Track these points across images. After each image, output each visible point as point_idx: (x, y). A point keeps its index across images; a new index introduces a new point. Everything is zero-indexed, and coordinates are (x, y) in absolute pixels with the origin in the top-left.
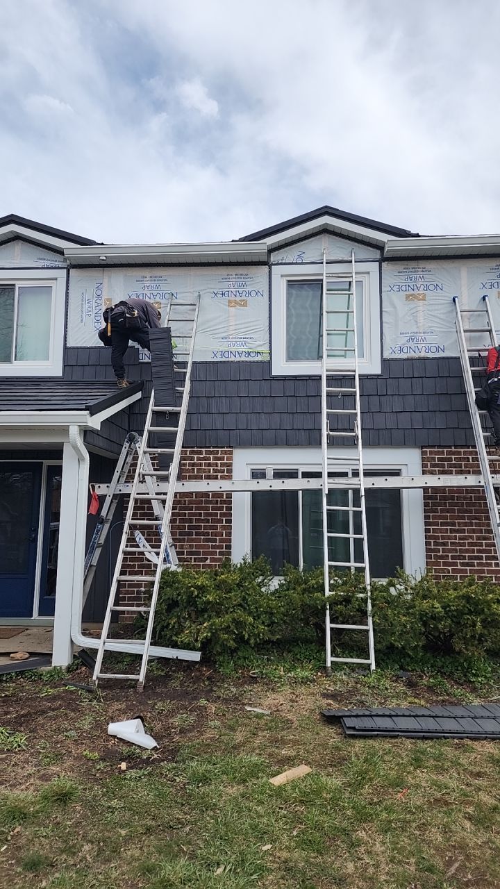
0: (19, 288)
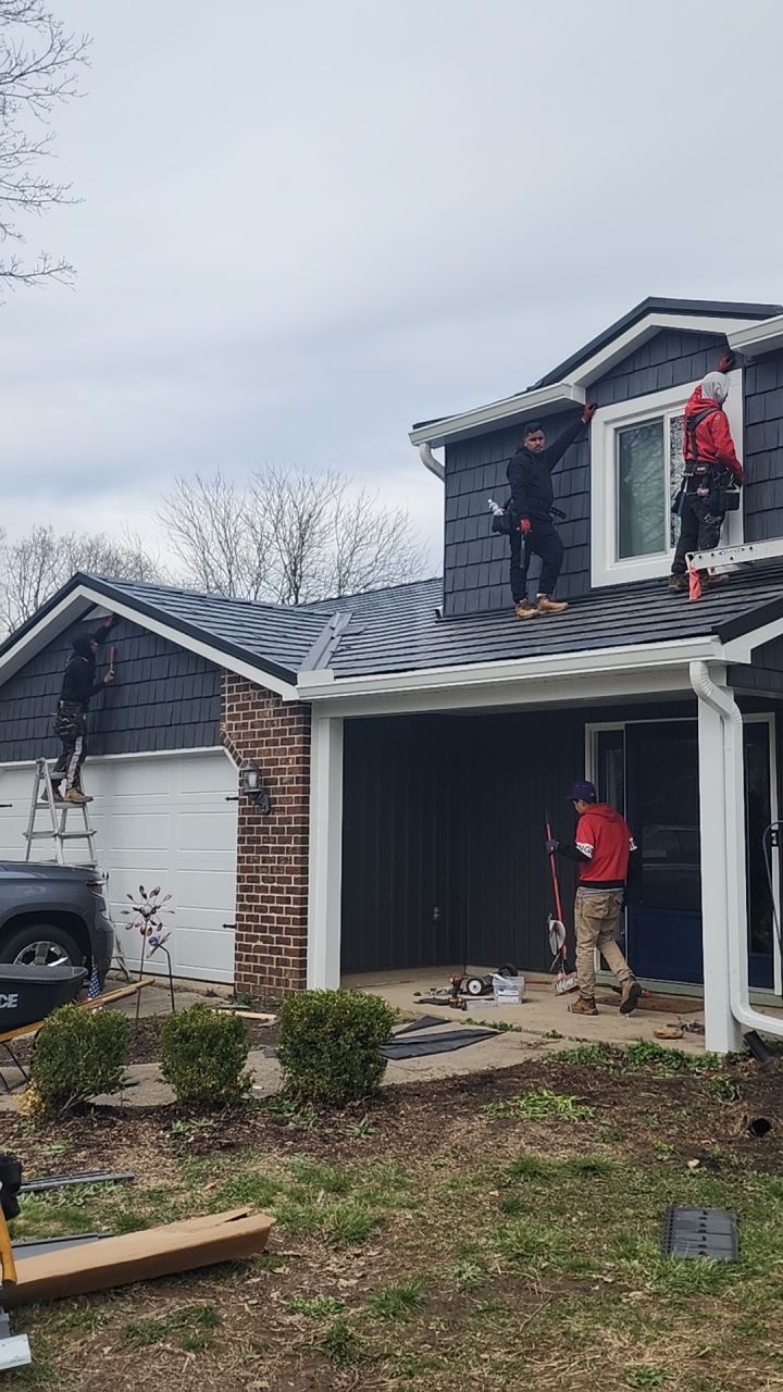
0: (673, 421)
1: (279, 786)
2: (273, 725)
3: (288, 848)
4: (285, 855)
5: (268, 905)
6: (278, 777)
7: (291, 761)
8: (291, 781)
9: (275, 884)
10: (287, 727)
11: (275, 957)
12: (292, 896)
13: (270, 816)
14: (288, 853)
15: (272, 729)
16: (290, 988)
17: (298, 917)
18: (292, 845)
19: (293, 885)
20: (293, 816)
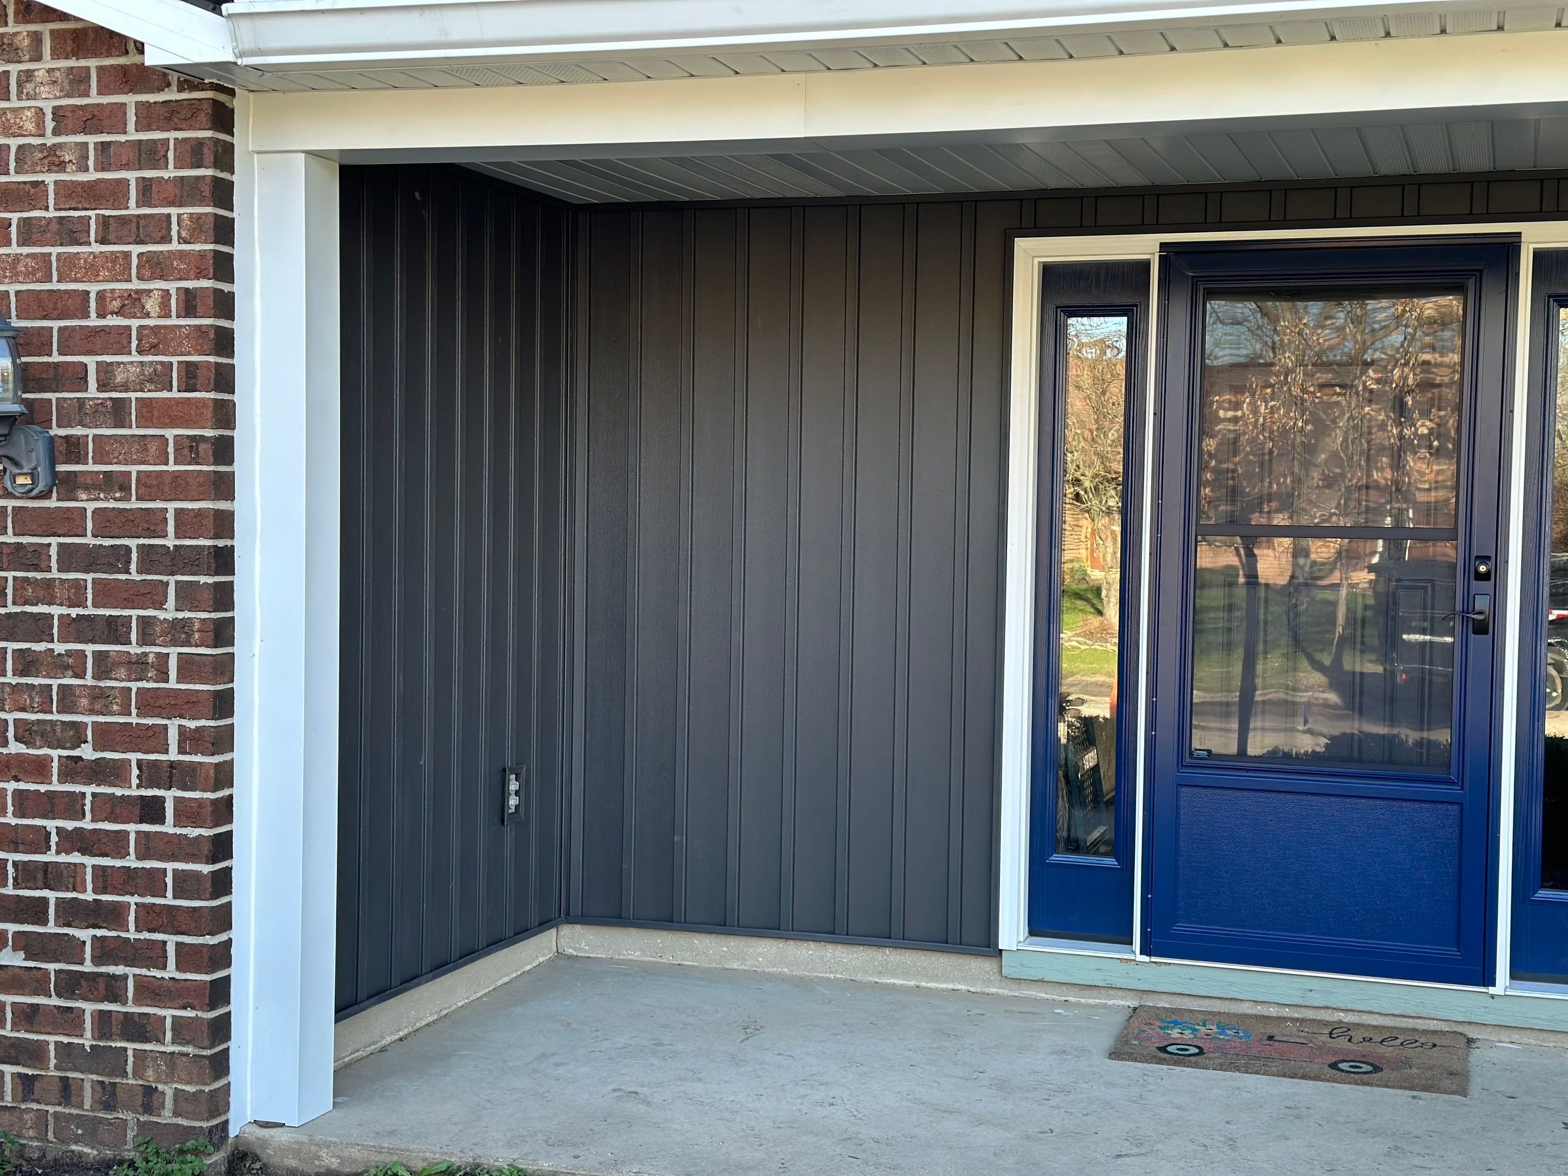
1: (92, 391)
2: (61, 166)
3: (145, 623)
4: (134, 649)
5: (51, 825)
6: (91, 361)
7: (151, 305)
8: (161, 378)
9: (87, 752)
10: (131, 176)
11: (89, 1007)
12: (170, 795)
13: (53, 503)
14: (145, 639)
15: (50, 179)
16: (167, 1116)
17: (206, 869)
18: (169, 612)
19: (173, 755)
20: (172, 506)
